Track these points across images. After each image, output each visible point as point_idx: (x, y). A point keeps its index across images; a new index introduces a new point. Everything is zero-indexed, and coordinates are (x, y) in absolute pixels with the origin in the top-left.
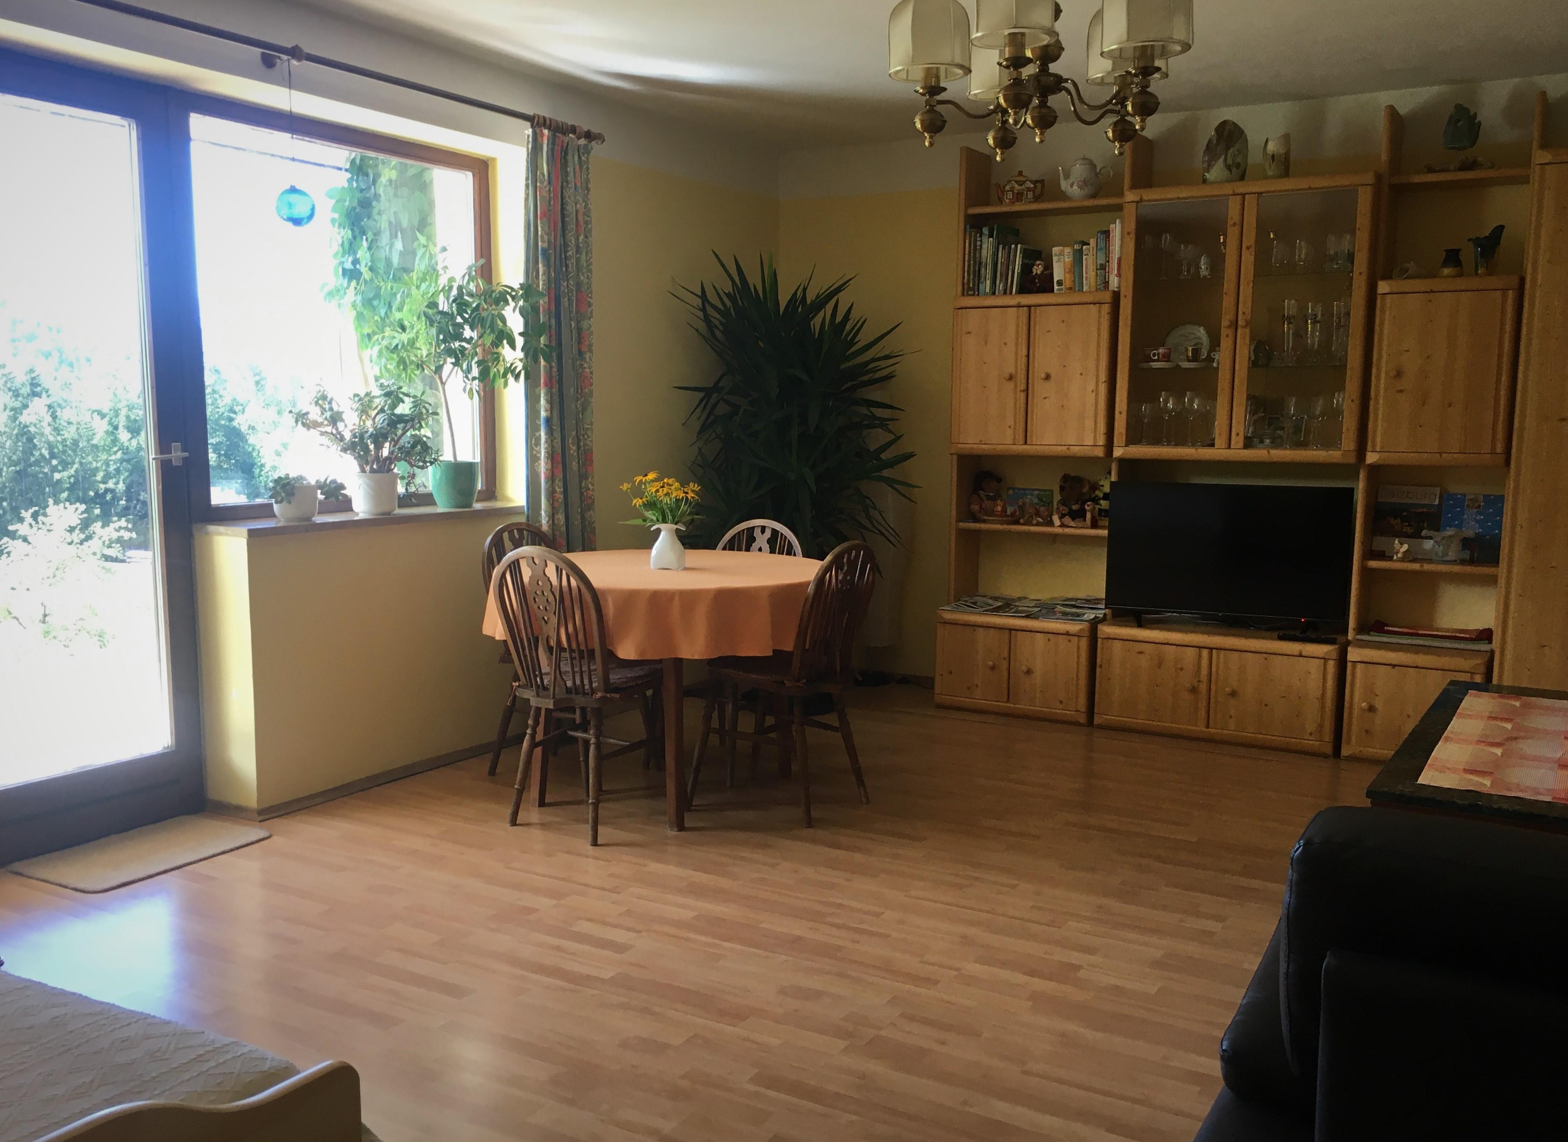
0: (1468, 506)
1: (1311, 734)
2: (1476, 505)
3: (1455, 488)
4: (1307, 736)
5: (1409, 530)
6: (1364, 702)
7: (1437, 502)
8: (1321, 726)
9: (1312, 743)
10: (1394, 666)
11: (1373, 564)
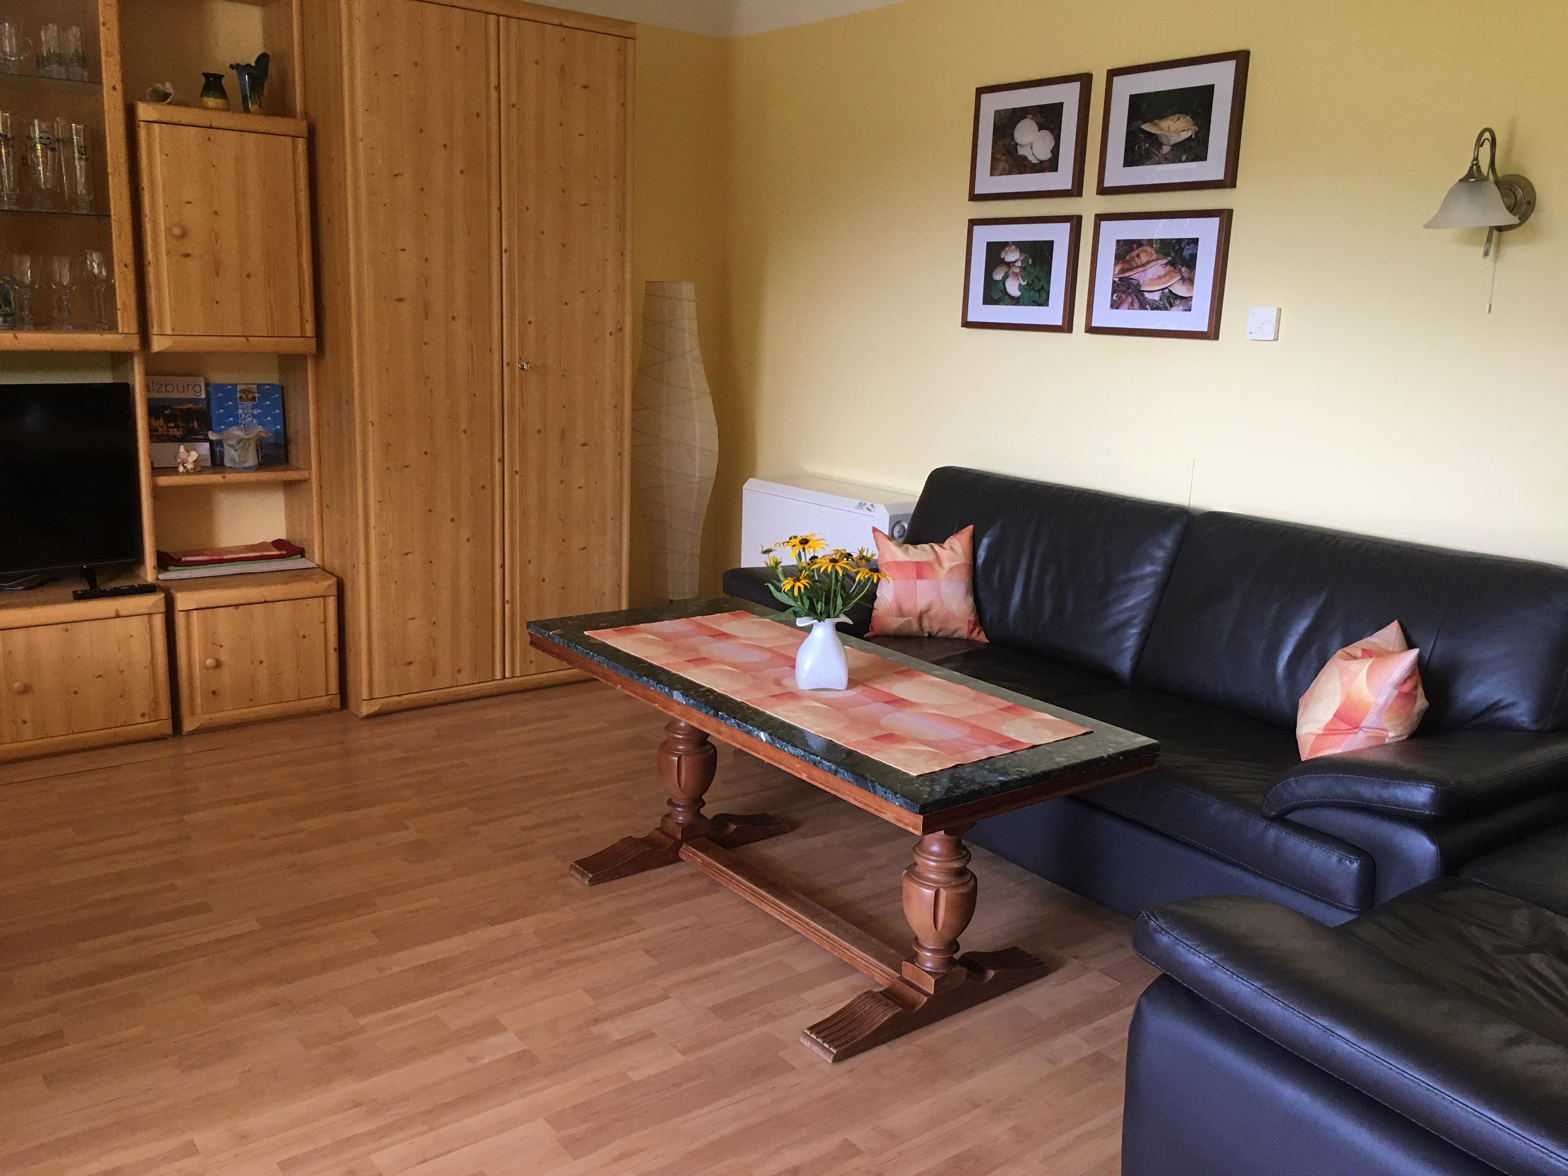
0: (241, 397)
1: (143, 715)
2: (250, 396)
3: (218, 378)
4: (139, 720)
5: (178, 433)
6: (208, 658)
7: (203, 396)
8: (155, 701)
9: (151, 727)
10: (237, 606)
11: (164, 481)
